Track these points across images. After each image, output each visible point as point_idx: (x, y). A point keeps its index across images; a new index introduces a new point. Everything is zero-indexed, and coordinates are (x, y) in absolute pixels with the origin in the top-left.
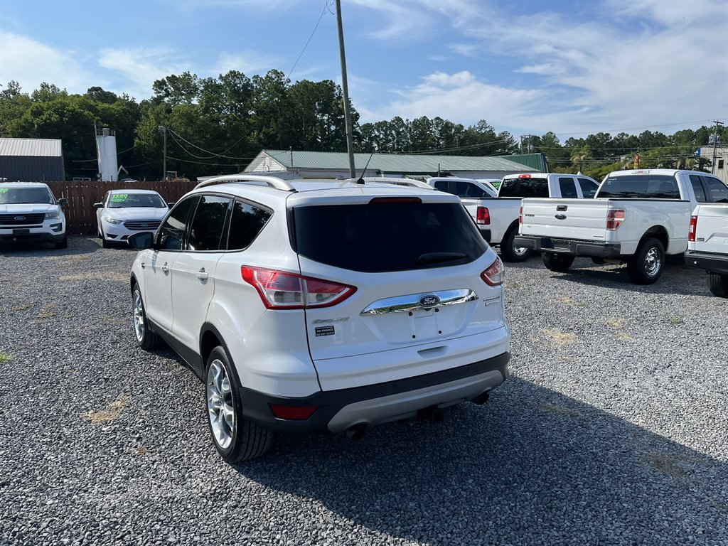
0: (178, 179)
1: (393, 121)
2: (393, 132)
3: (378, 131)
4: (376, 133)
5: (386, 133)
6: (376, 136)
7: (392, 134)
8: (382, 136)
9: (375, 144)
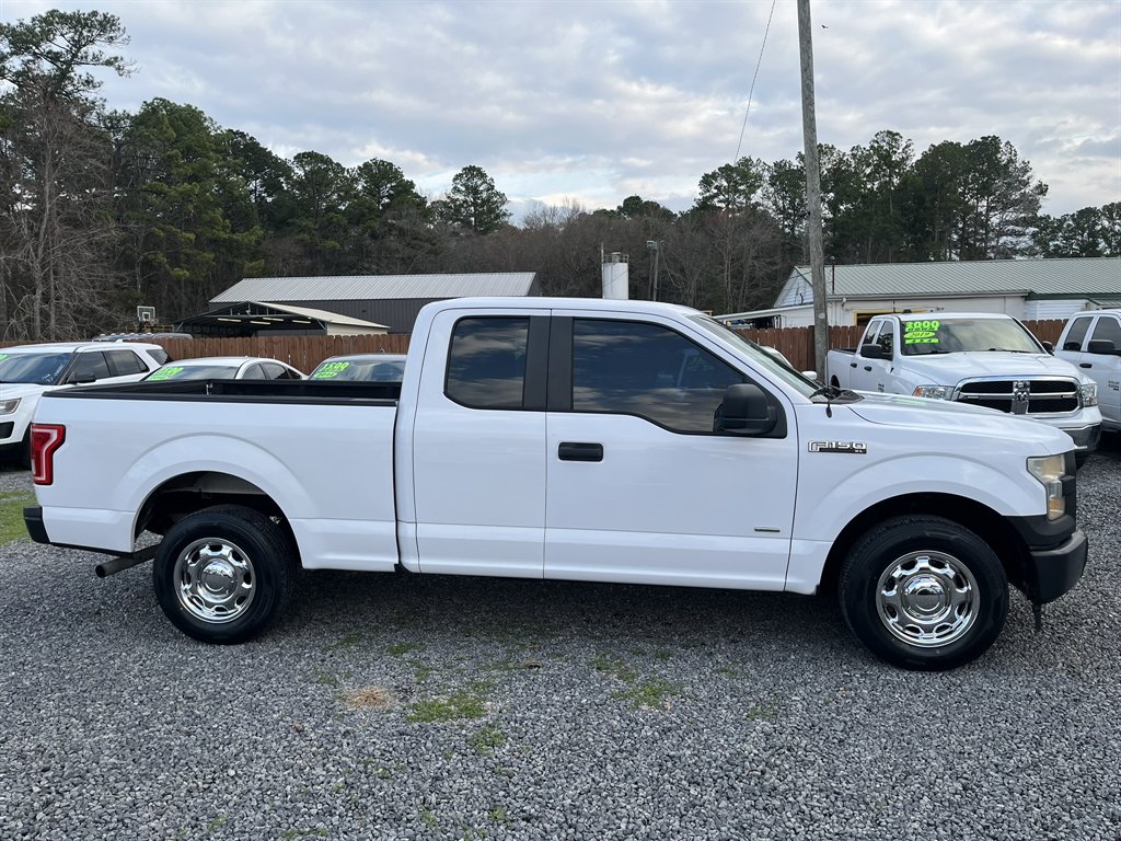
3: (1111, 218)
4: (1106, 223)
6: (1103, 228)
9: (1102, 244)
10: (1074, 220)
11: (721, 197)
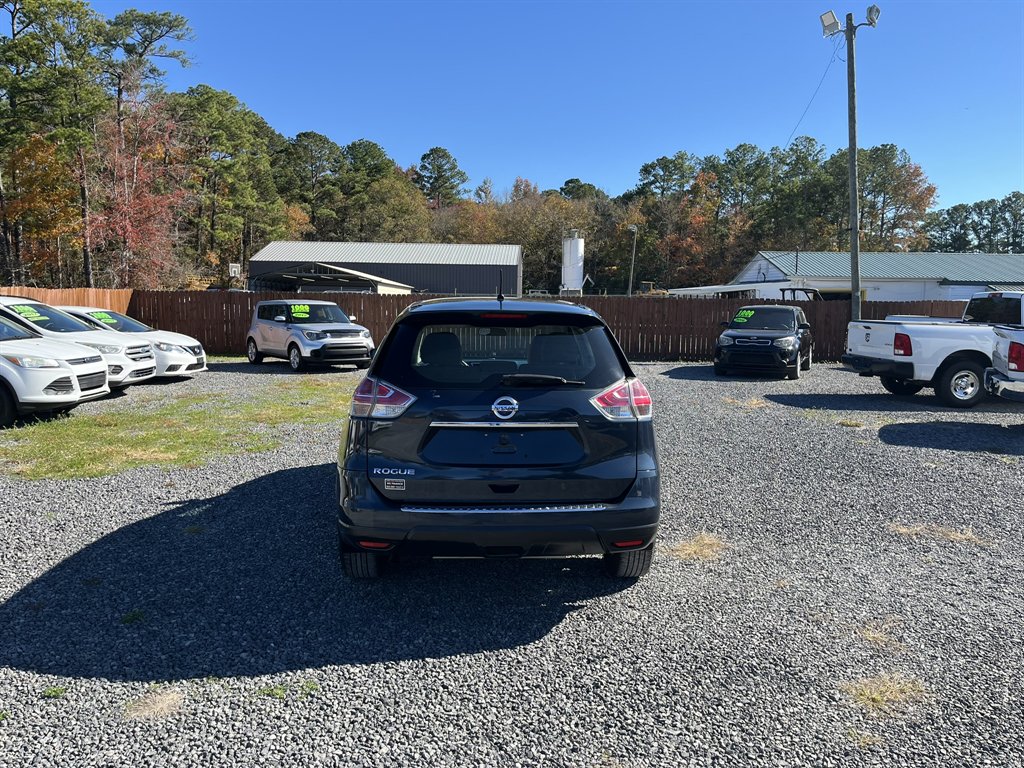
0: (653, 291)
1: (1009, 199)
2: (1007, 215)
3: (980, 214)
4: (976, 218)
5: (994, 216)
6: (974, 222)
7: (1005, 219)
8: (985, 222)
9: (972, 236)
10: (949, 214)
11: (658, 184)
